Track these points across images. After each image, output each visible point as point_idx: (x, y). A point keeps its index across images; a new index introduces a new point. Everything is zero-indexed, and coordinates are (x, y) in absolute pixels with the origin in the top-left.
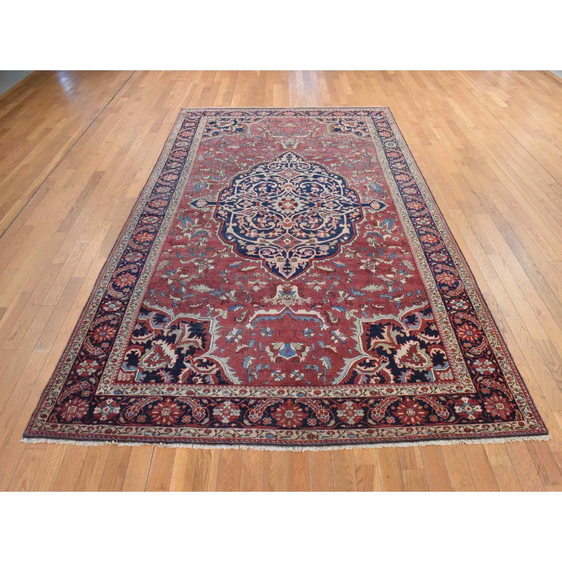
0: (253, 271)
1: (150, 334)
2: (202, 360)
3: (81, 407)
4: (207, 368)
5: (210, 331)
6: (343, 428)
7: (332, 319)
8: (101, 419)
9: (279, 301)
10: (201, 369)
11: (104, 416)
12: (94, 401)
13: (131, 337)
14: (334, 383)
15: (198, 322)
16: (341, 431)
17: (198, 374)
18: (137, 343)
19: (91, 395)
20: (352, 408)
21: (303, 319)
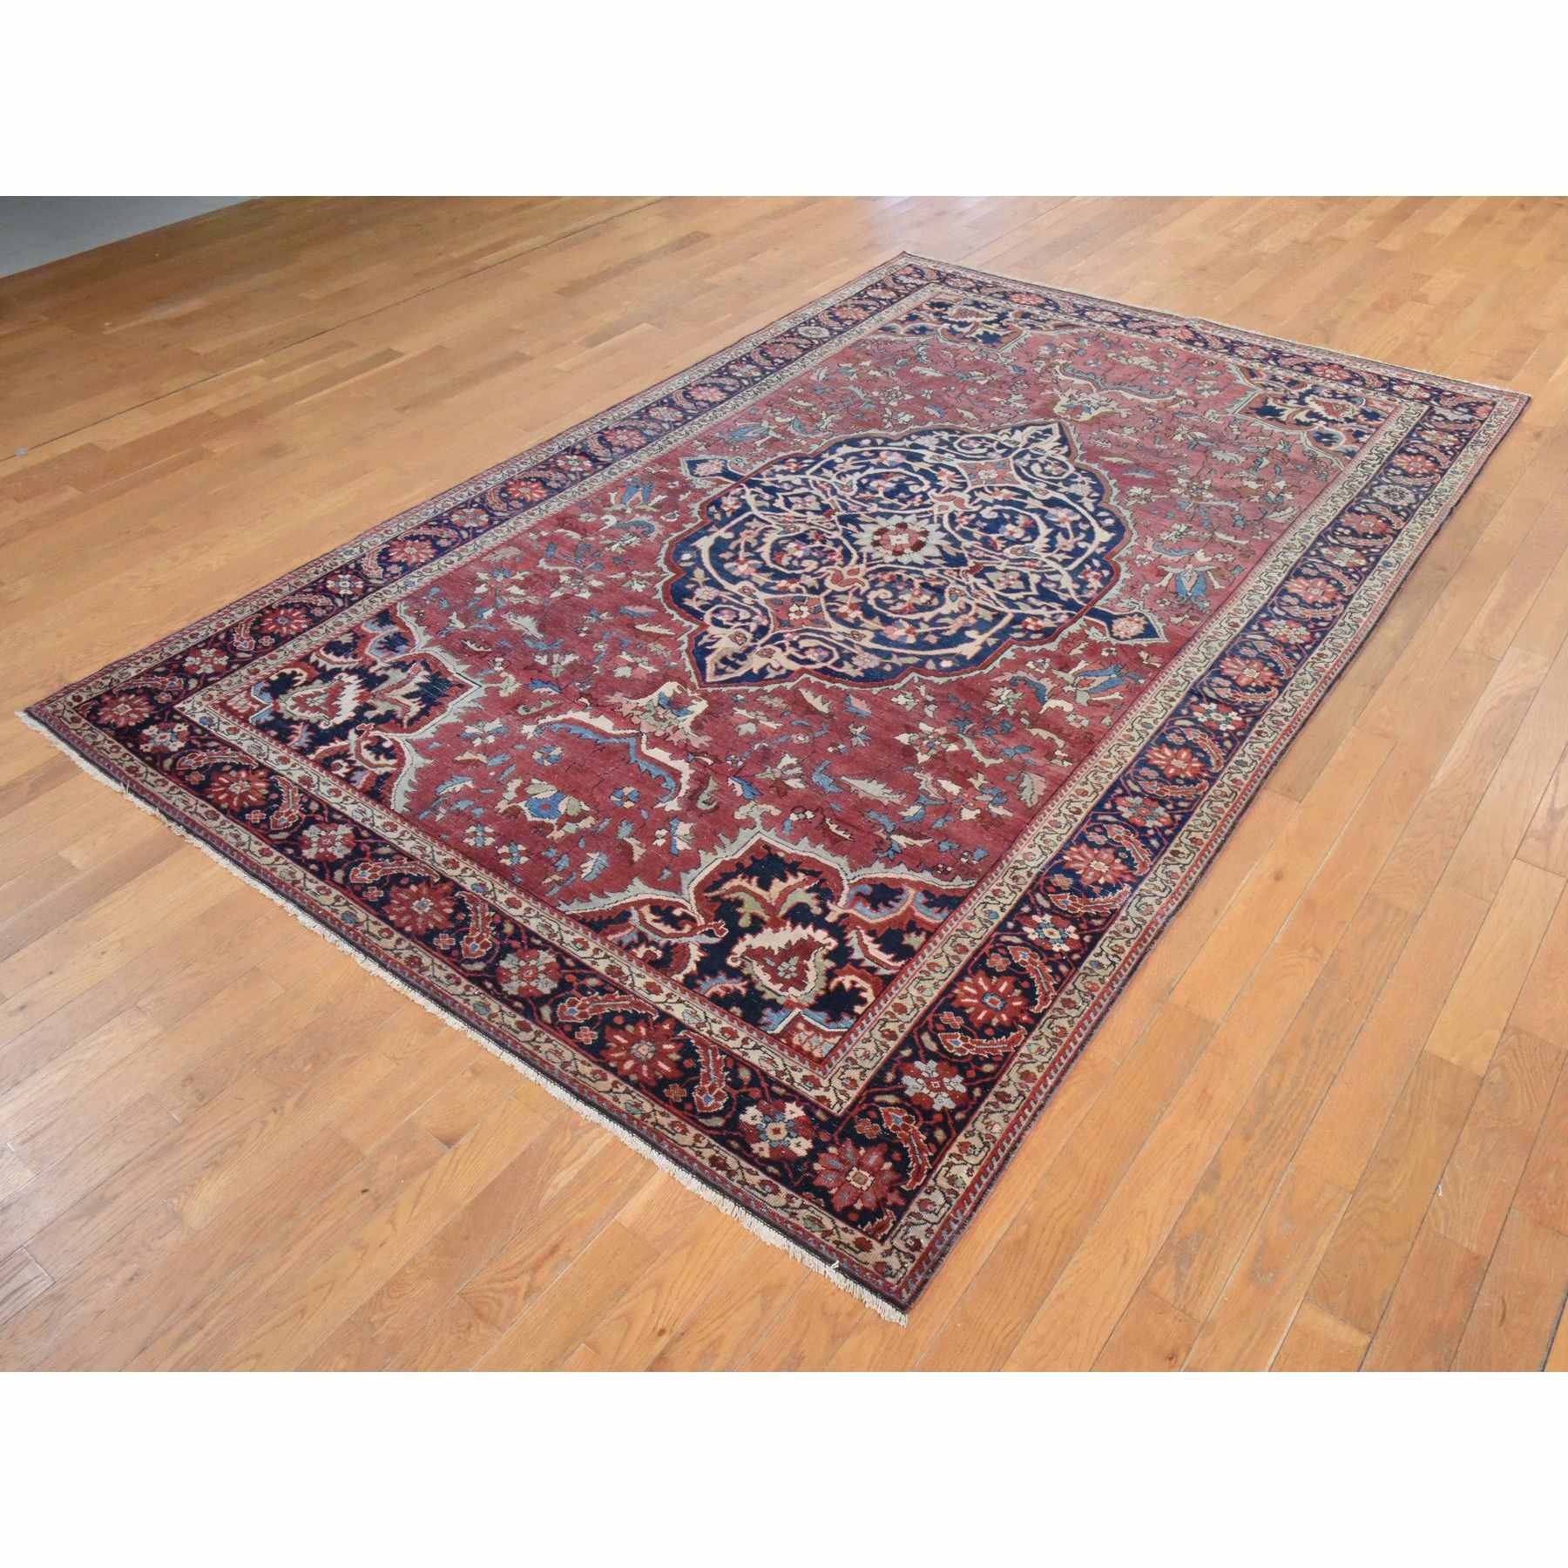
0: (657, 637)
1: (350, 659)
2: (384, 740)
3: (136, 712)
4: (377, 758)
5: (450, 705)
6: (484, 987)
7: (704, 797)
8: (142, 747)
9: (636, 713)
10: (366, 754)
11: (150, 745)
12: (162, 714)
13: (317, 650)
14: (563, 907)
15: (450, 679)
16: (475, 990)
17: (353, 758)
18: (316, 663)
19: (168, 703)
20: (542, 968)
21: (644, 768)
